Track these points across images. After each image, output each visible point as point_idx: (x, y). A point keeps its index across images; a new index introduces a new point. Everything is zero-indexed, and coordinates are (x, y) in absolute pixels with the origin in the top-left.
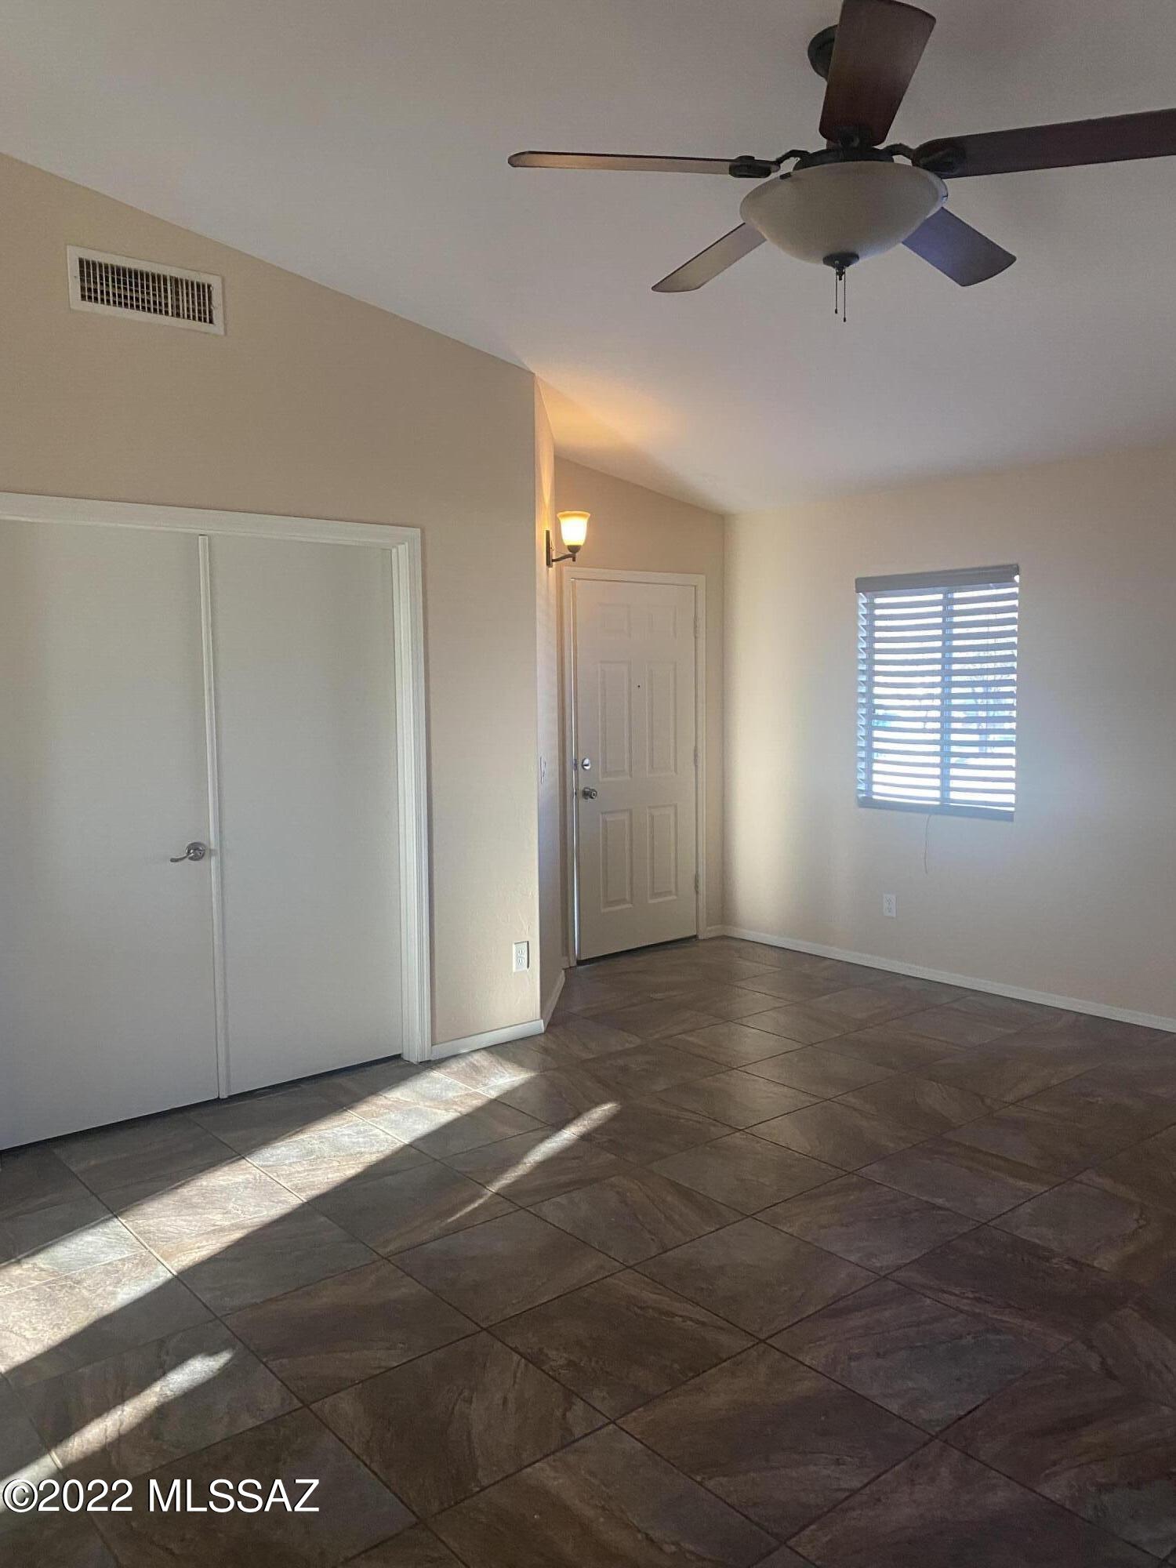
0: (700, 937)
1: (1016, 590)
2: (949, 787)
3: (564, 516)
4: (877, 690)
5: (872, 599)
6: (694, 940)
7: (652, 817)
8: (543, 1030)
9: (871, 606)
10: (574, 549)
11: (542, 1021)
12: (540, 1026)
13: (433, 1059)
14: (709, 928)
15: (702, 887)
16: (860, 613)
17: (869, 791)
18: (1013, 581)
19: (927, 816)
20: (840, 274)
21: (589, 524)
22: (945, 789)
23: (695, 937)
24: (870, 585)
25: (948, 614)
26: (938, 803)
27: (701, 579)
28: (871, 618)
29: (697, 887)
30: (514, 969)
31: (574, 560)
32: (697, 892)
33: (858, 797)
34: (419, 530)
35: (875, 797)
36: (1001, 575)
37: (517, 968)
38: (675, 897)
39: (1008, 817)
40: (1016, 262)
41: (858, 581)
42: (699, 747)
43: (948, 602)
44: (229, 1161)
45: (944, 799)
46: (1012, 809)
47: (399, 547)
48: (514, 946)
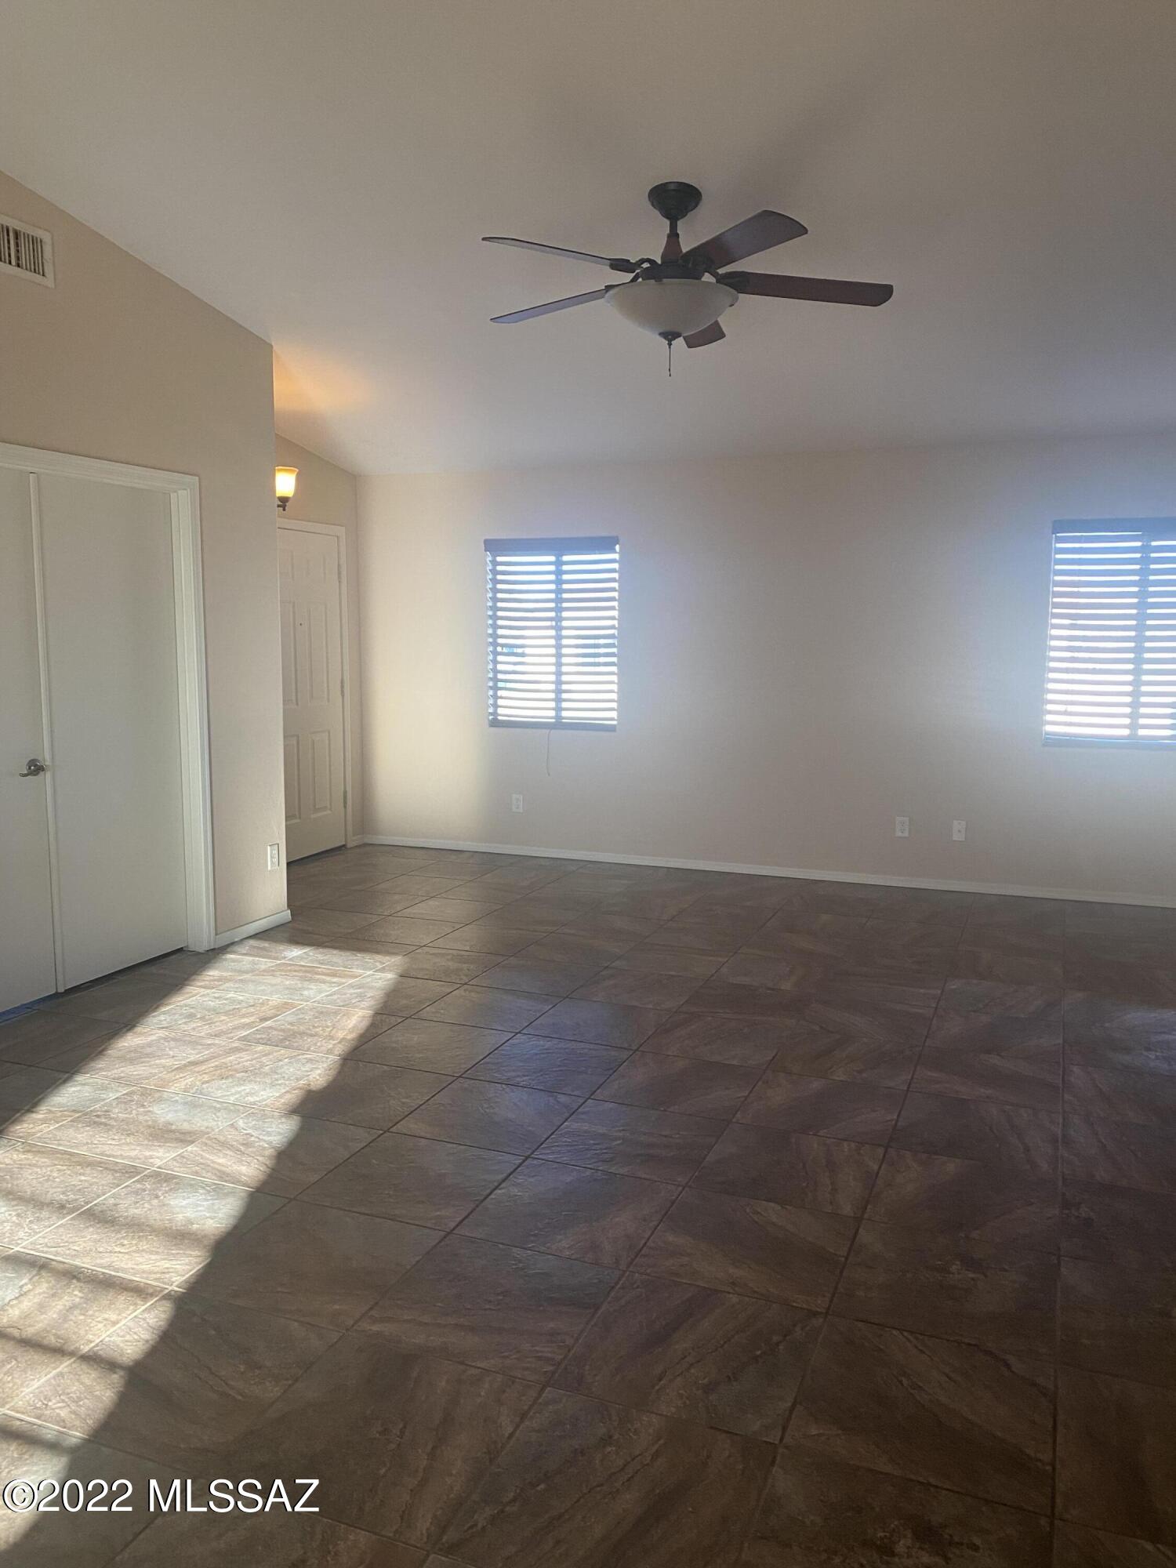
0: (349, 846)
1: (616, 556)
2: (561, 708)
3: (279, 470)
4: (500, 632)
5: (494, 556)
6: (343, 848)
7: (313, 741)
8: (290, 919)
9: (495, 563)
10: (284, 501)
11: (289, 911)
12: (287, 915)
13: (216, 947)
14: (355, 838)
15: (349, 802)
16: (488, 568)
17: (495, 714)
18: (615, 549)
19: (548, 731)
20: (670, 345)
21: (298, 479)
22: (558, 709)
23: (344, 846)
24: (494, 546)
25: (559, 573)
26: (554, 720)
27: (341, 531)
28: (495, 572)
29: (345, 802)
30: (269, 868)
31: (284, 510)
32: (345, 807)
33: (489, 719)
34: (197, 478)
35: (500, 718)
36: (604, 544)
37: (272, 867)
38: (329, 812)
39: (612, 729)
40: (724, 339)
41: (486, 542)
42: (345, 678)
43: (559, 563)
44: (125, 1029)
45: (558, 717)
46: (615, 723)
47: (180, 492)
48: (269, 847)
